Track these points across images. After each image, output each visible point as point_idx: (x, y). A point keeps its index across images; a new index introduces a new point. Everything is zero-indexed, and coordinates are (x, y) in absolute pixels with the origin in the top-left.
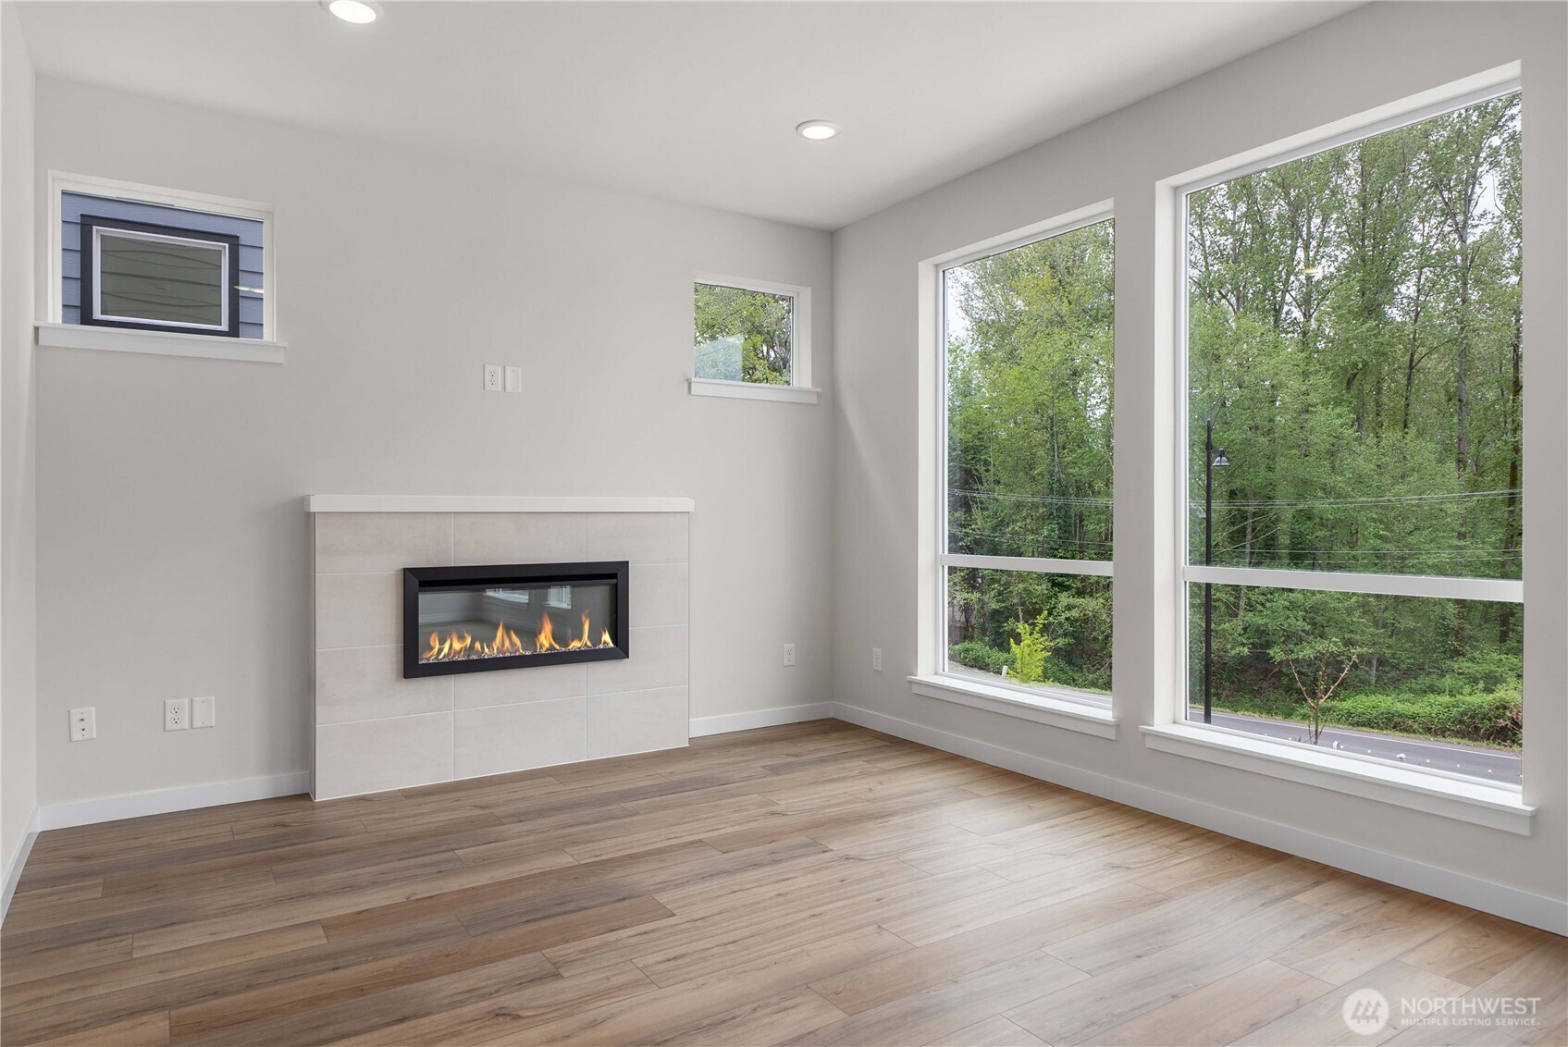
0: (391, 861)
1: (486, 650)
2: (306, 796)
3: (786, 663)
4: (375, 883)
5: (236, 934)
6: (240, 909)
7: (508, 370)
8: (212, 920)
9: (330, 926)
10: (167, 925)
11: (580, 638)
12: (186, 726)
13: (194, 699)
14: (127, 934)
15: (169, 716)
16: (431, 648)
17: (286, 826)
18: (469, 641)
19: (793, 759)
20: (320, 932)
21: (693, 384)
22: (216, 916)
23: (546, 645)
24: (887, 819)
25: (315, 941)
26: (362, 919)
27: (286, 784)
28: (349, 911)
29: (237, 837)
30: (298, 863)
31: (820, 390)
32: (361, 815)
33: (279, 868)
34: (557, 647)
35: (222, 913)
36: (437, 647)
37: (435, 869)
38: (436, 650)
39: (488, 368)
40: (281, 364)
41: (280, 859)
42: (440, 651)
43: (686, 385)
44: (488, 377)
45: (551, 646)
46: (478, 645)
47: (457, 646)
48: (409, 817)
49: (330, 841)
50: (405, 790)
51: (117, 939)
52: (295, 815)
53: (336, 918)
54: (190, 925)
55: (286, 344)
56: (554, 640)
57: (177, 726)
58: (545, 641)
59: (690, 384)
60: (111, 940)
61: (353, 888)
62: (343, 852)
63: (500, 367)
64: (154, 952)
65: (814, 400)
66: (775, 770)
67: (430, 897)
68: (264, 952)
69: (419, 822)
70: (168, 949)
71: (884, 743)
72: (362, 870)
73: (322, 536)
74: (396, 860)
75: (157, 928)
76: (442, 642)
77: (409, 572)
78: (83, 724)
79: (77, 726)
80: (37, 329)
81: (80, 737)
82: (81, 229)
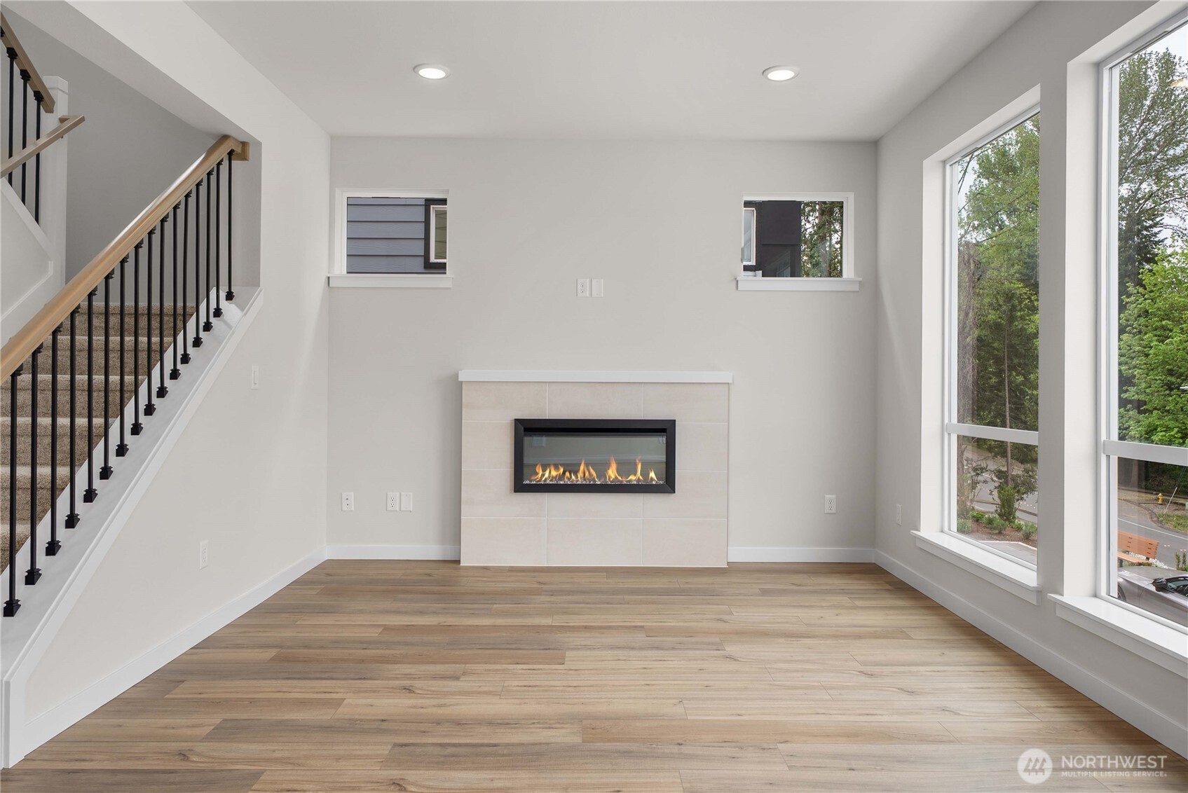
1: (573, 477)
3: (827, 511)
7: (594, 282)
9: (386, 628)
11: (635, 475)
12: (398, 509)
13: (403, 493)
15: (389, 502)
16: (537, 474)
18: (562, 470)
19: (794, 587)
20: (381, 630)
21: (739, 282)
23: (613, 477)
24: (799, 639)
25: (374, 634)
26: (406, 628)
28: (406, 623)
29: (402, 577)
31: (861, 279)
33: (400, 596)
34: (620, 478)
36: (541, 473)
38: (540, 474)
39: (580, 281)
40: (450, 288)
42: (543, 475)
43: (735, 283)
44: (579, 287)
45: (616, 477)
46: (567, 474)
47: (554, 473)
50: (513, 567)
52: (442, 571)
53: (395, 625)
55: (453, 276)
56: (618, 473)
57: (392, 509)
58: (612, 473)
59: (737, 281)
61: (421, 612)
63: (588, 280)
65: (856, 288)
66: (765, 592)
67: (451, 625)
68: (346, 634)
71: (890, 587)
72: (436, 605)
73: (466, 396)
76: (544, 471)
77: (518, 422)
78: (348, 502)
79: (345, 502)
80: (329, 278)
81: (346, 509)
82: (424, 207)
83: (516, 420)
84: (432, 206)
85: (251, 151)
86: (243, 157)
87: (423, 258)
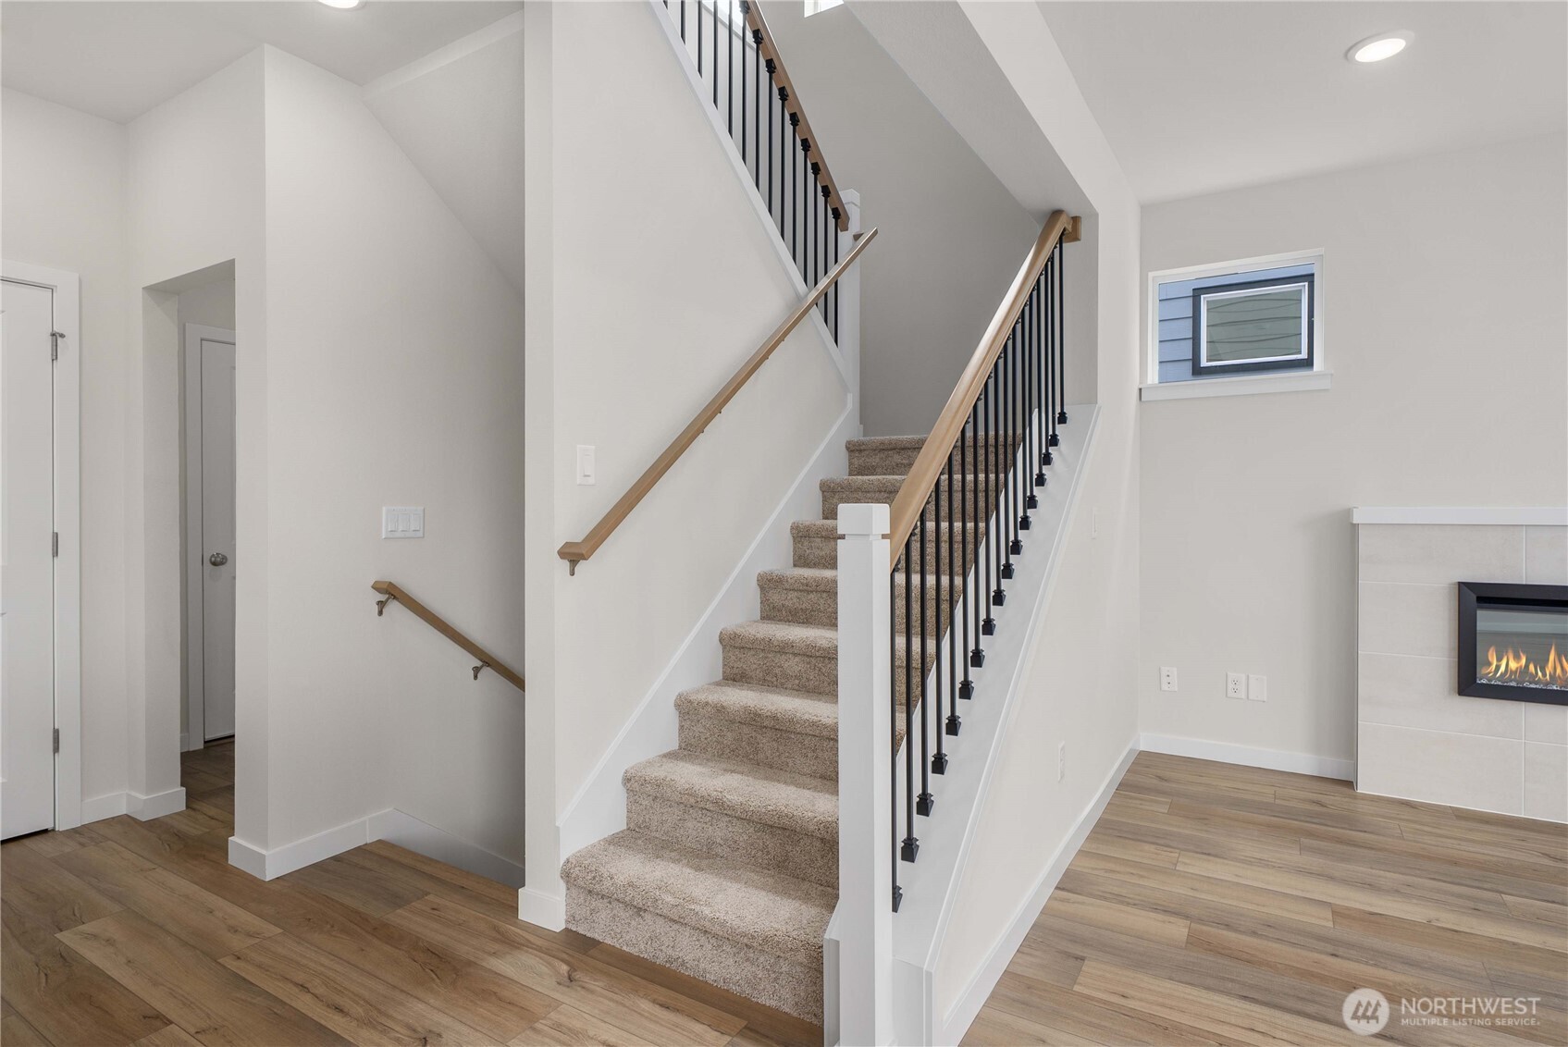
0: (1420, 877)
2: (1350, 784)
4: (1397, 891)
5: (1255, 884)
6: (1262, 863)
8: (1238, 864)
9: (1339, 914)
10: (1205, 854)
12: (1244, 696)
13: (1251, 676)
14: (1178, 849)
15: (1231, 686)
16: (1489, 665)
17: (1322, 806)
18: (1524, 661)
20: (1330, 916)
22: (1243, 861)
25: (1322, 921)
26: (1373, 920)
27: (1329, 766)
28: (1362, 907)
29: (1278, 802)
30: (1325, 844)
32: (1401, 819)
33: (1305, 841)
35: (1249, 862)
36: (1495, 664)
37: (1472, 904)
38: (1494, 667)
40: (1328, 390)
41: (1311, 834)
42: (1498, 667)
46: (1531, 668)
47: (1513, 666)
48: (1455, 839)
49: (1362, 834)
50: (1458, 809)
51: (1169, 849)
52: (1335, 799)
53: (1348, 908)
54: (1222, 860)
55: (1333, 371)
57: (1235, 695)
60: (1165, 849)
61: (1372, 887)
62: (1372, 849)
64: (1192, 871)
67: (1456, 931)
68: (1275, 910)
69: (1463, 848)
70: (1198, 873)
72: (1388, 874)
73: (1366, 545)
74: (1426, 878)
75: (1197, 852)
76: (1499, 659)
77: (1464, 587)
78: (1169, 679)
79: (1165, 680)
80: (1140, 390)
81: (1166, 688)
82: (1191, 299)
83: (1461, 584)
84: (1202, 296)
85: (1084, 229)
86: (1075, 238)
87: (1191, 363)
